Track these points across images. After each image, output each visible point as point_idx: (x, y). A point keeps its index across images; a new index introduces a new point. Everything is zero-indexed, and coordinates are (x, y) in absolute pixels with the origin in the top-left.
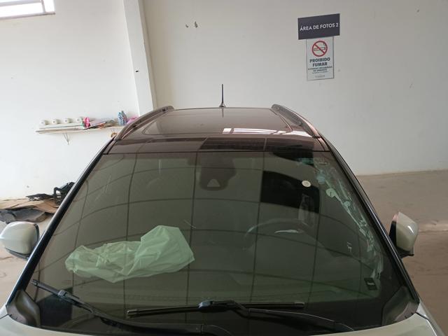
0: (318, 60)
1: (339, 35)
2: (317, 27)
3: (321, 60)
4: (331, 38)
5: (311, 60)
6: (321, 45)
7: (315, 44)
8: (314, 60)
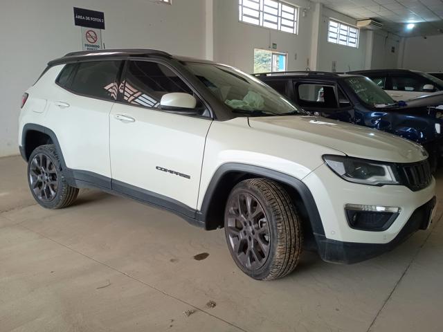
0: (91, 46)
1: (104, 28)
2: (88, 18)
3: (93, 46)
4: (99, 30)
5: (86, 45)
6: (92, 34)
7: (88, 32)
8: (88, 45)
